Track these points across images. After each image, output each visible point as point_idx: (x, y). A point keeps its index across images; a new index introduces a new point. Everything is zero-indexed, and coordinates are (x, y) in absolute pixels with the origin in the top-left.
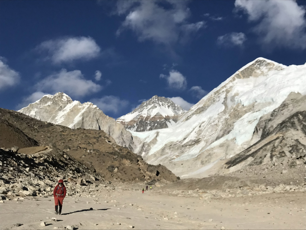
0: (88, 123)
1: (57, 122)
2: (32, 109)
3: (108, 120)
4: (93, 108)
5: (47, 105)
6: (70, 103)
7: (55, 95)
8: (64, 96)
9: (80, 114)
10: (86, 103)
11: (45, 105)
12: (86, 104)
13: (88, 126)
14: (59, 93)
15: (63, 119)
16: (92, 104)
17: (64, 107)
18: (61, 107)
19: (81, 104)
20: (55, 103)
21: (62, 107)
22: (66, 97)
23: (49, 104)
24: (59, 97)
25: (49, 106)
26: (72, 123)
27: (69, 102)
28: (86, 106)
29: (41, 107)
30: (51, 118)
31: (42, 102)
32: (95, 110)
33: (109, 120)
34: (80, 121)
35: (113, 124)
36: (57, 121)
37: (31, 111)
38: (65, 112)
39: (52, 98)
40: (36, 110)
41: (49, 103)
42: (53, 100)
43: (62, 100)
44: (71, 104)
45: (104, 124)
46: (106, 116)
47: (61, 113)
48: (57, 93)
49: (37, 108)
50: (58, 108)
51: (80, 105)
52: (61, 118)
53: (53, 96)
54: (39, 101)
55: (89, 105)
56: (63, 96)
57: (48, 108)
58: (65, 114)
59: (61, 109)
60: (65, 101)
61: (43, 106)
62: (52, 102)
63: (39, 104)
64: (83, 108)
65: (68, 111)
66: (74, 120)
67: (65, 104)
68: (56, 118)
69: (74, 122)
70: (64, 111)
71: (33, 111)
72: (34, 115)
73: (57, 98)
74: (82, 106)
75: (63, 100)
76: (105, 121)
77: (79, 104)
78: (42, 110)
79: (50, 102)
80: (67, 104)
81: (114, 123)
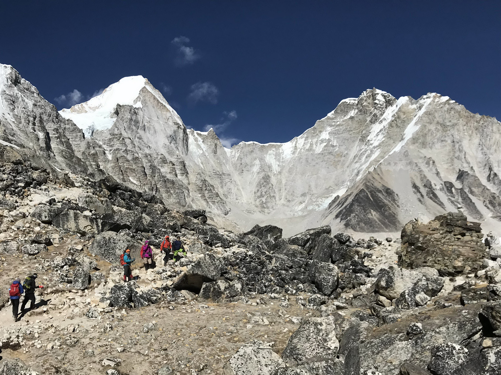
0: (435, 135)
1: (371, 144)
2: (322, 130)
3: (479, 123)
4: (441, 104)
5: (349, 117)
6: (391, 105)
7: (361, 96)
8: (378, 94)
9: (415, 120)
10: (425, 96)
11: (345, 118)
12: (424, 99)
13: (436, 140)
14: (368, 90)
15: (383, 136)
16: (439, 95)
17: (382, 115)
18: (375, 115)
19: (414, 100)
20: (363, 111)
21: (377, 116)
22: (383, 95)
23: (353, 115)
24: (369, 98)
25: (352, 118)
26: (402, 139)
27: (389, 103)
28: (425, 102)
29: (338, 123)
30: (358, 140)
31: (338, 113)
32: (447, 106)
33: (481, 122)
34: (417, 133)
35: (492, 130)
36: (371, 142)
37: (322, 133)
38: (385, 123)
39: (356, 102)
40: (329, 129)
41: (352, 113)
42: (359, 106)
43: (376, 103)
44: (394, 106)
45: (470, 132)
46: (472, 114)
47: (376, 128)
48: (365, 92)
49: (331, 126)
50: (369, 119)
51: (412, 104)
52: (377, 135)
53: (357, 99)
54: (333, 112)
55: (431, 99)
56: (376, 94)
57: (350, 122)
58: (384, 127)
59: (375, 119)
60: (381, 103)
61: (342, 120)
62: (356, 111)
63: (333, 119)
64: (420, 108)
65: (389, 121)
66: (404, 134)
67: (382, 108)
68: (369, 138)
69: (404, 137)
70: (381, 121)
71: (324, 132)
72: (327, 139)
73: (366, 101)
74: (416, 104)
75: (376, 101)
76: (472, 125)
77: (411, 102)
78: (341, 128)
79: (353, 111)
80: (386, 108)
81: (494, 127)
